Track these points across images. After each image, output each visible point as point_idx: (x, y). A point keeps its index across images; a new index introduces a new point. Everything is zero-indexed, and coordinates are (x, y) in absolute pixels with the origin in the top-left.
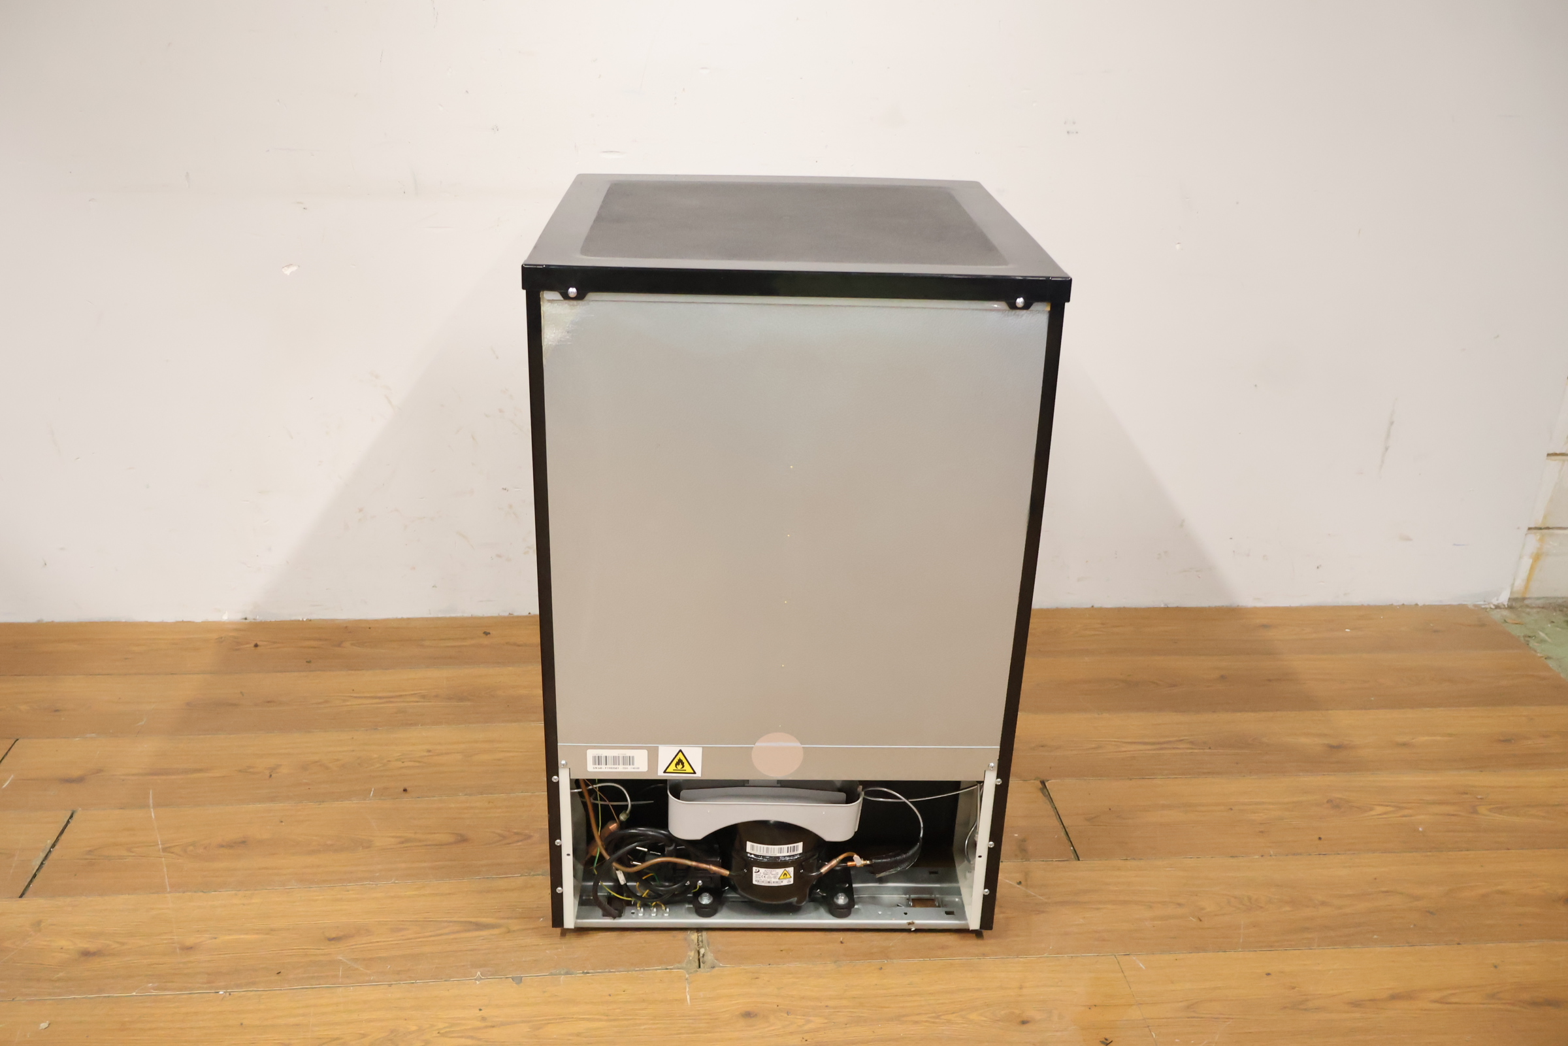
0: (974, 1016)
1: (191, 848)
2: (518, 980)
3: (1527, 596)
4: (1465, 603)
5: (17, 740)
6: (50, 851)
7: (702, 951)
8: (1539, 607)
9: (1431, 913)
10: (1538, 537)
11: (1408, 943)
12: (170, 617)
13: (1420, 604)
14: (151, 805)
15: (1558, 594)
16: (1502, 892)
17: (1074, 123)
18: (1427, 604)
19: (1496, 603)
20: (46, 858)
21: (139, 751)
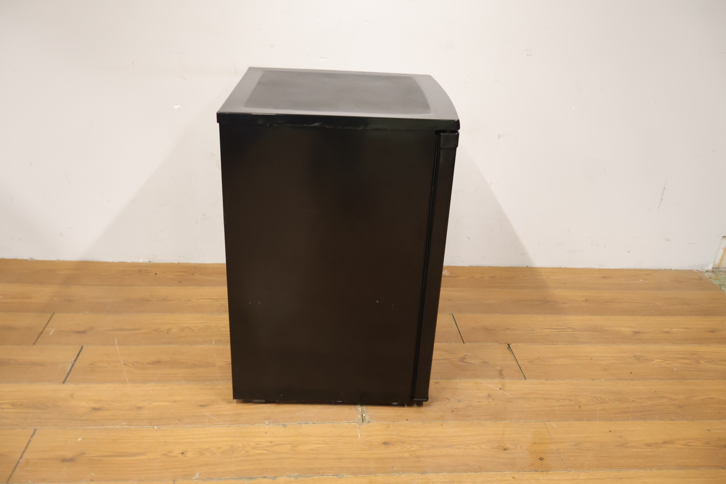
0: (483, 446)
1: (136, 364)
2: (285, 426)
3: (720, 267)
4: (693, 269)
5: (54, 313)
6: (74, 364)
7: (364, 415)
9: (680, 407)
11: (670, 419)
12: (116, 260)
13: (673, 269)
14: (116, 344)
16: (712, 398)
17: (530, 50)
18: (676, 269)
19: (706, 269)
20: (72, 366)
21: (108, 320)
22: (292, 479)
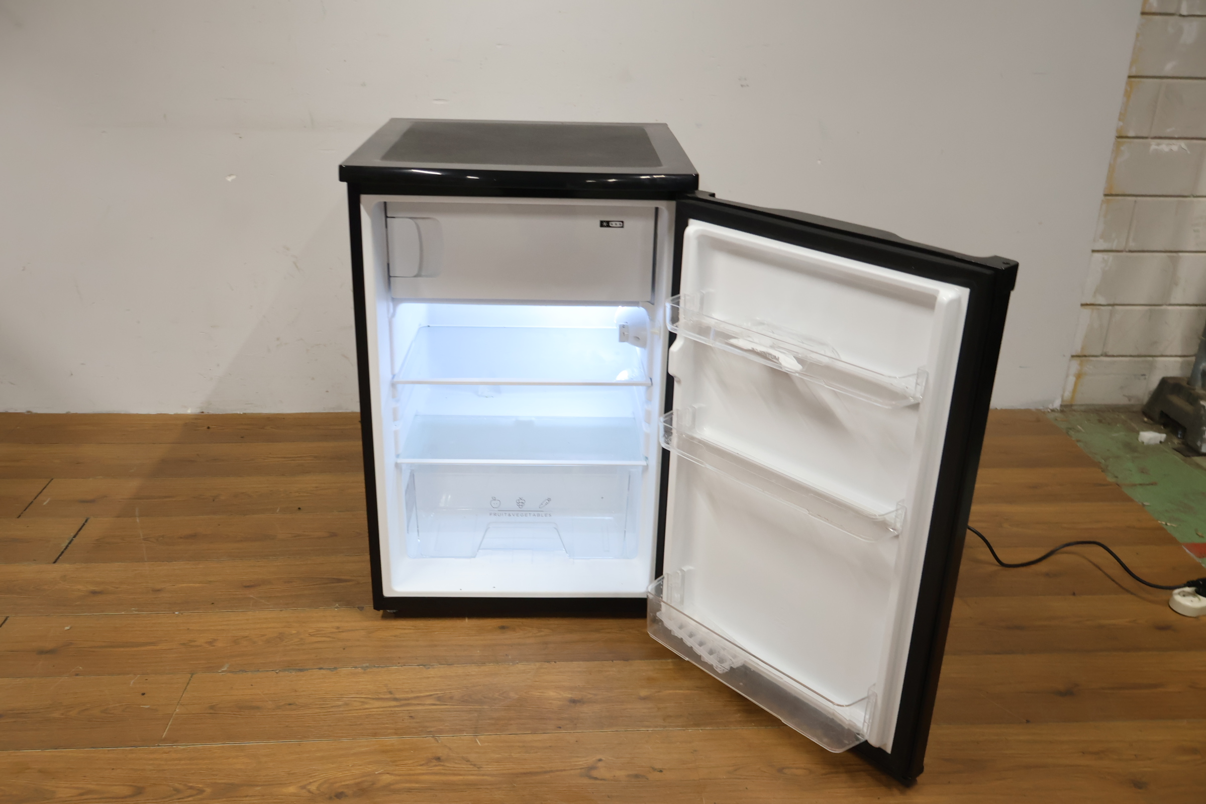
1: (161, 538)
3: (1073, 404)
4: (1030, 408)
5: (52, 479)
6: (72, 540)
8: (1082, 411)
10: (1079, 362)
12: (153, 411)
13: (999, 408)
14: (137, 515)
15: (1096, 402)
17: (745, 79)
18: (1003, 408)
19: (1051, 408)
20: (70, 543)
21: (130, 486)
22: (360, 670)
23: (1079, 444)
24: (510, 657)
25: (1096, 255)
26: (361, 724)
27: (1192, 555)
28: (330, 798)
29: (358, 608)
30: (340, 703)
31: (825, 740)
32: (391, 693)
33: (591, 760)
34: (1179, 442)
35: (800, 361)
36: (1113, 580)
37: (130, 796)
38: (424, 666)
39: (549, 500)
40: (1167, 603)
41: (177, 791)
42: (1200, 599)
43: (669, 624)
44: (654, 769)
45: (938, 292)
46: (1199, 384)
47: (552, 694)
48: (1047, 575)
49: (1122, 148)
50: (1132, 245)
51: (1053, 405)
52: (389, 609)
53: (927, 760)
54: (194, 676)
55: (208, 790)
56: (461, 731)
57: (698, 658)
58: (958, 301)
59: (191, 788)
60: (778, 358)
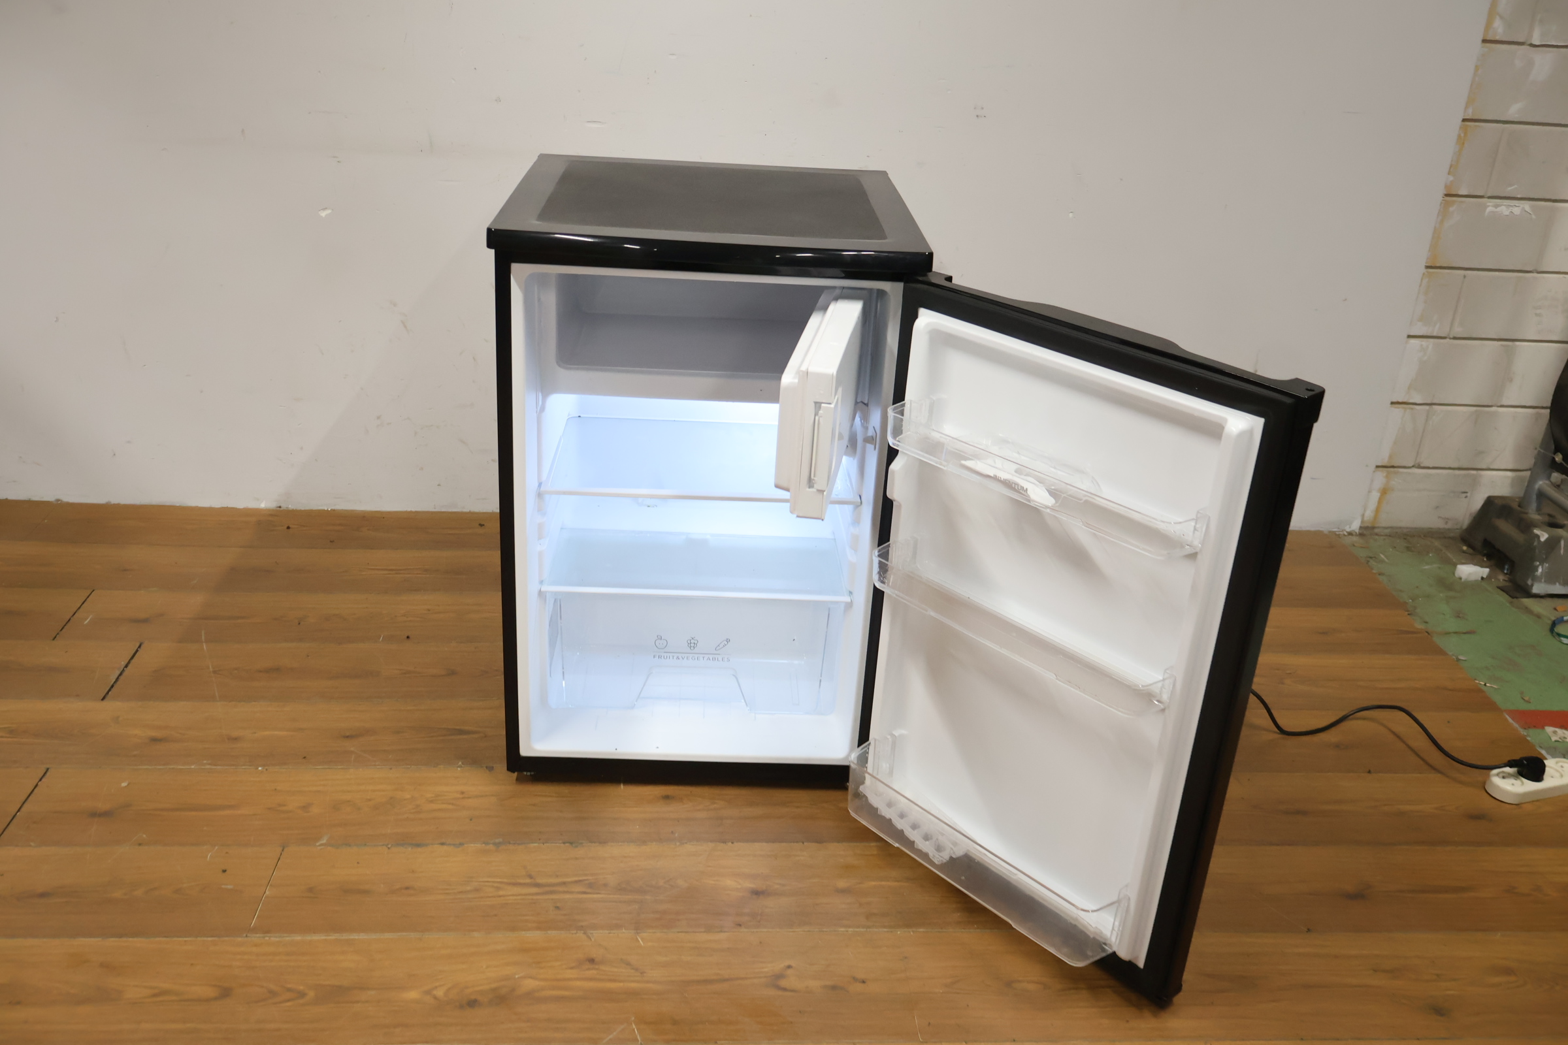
1: (236, 671)
3: (1376, 525)
4: (1321, 529)
5: (94, 590)
6: (123, 670)
8: (1386, 535)
10: (1385, 474)
12: (216, 503)
14: (204, 641)
15: (1403, 524)
17: (982, 108)
19: (1348, 530)
20: (121, 674)
21: (193, 602)
22: (491, 847)
23: (1381, 578)
24: (676, 835)
25: (1413, 341)
26: (496, 915)
27: (1516, 725)
28: (461, 1007)
29: (487, 767)
30: (469, 888)
31: (1065, 950)
32: (531, 877)
33: (779, 966)
34: (1507, 579)
35: (1053, 493)
36: (1418, 755)
37: (216, 999)
38: (571, 843)
39: (728, 641)
40: (1483, 786)
41: (273, 993)
42: (1523, 783)
43: (874, 801)
44: (855, 979)
45: (1226, 420)
46: (1534, 505)
47: (730, 883)
48: (1337, 746)
49: (1451, 209)
50: (1458, 330)
51: (1350, 527)
52: (527, 771)
53: (1187, 976)
54: (285, 850)
55: (311, 994)
56: (618, 927)
57: (911, 844)
58: (1250, 432)
59: (289, 990)
60: (1027, 489)
